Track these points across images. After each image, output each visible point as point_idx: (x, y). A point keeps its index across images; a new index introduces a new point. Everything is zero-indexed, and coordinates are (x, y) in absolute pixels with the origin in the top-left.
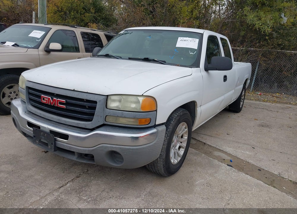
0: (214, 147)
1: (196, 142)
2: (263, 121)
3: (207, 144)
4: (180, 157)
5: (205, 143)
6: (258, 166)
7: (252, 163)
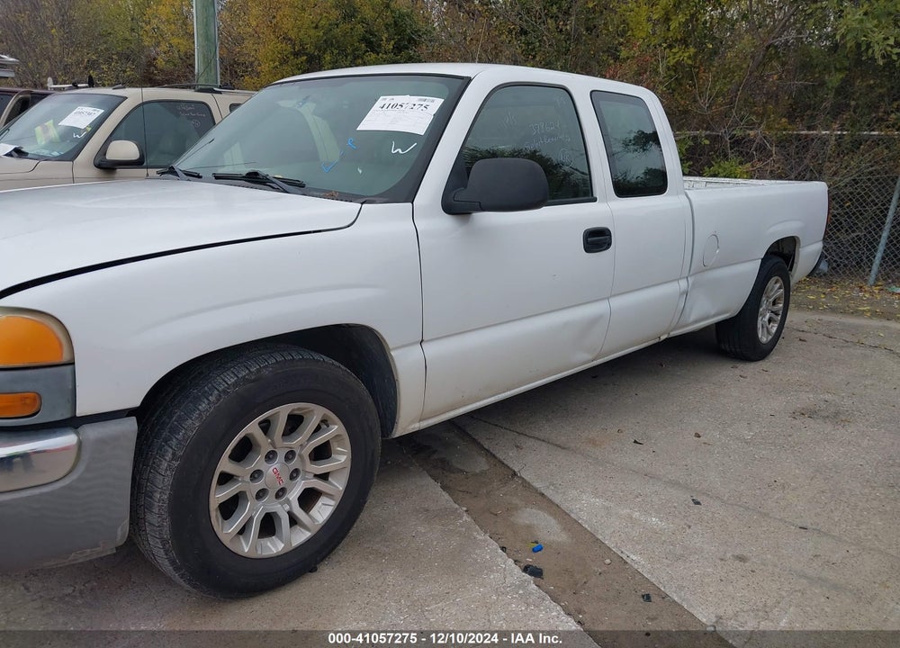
0: (536, 490)
1: (486, 467)
2: (827, 397)
3: (521, 477)
4: (308, 530)
5: (514, 474)
6: (653, 580)
7: (636, 566)
